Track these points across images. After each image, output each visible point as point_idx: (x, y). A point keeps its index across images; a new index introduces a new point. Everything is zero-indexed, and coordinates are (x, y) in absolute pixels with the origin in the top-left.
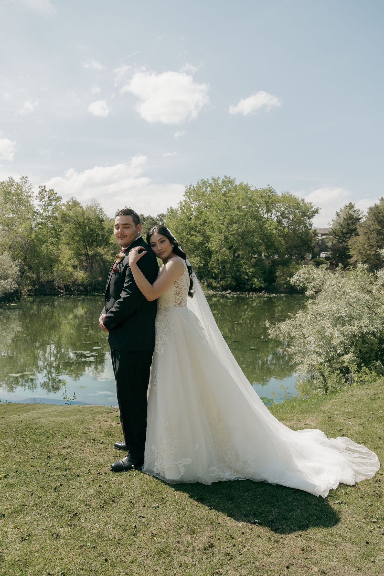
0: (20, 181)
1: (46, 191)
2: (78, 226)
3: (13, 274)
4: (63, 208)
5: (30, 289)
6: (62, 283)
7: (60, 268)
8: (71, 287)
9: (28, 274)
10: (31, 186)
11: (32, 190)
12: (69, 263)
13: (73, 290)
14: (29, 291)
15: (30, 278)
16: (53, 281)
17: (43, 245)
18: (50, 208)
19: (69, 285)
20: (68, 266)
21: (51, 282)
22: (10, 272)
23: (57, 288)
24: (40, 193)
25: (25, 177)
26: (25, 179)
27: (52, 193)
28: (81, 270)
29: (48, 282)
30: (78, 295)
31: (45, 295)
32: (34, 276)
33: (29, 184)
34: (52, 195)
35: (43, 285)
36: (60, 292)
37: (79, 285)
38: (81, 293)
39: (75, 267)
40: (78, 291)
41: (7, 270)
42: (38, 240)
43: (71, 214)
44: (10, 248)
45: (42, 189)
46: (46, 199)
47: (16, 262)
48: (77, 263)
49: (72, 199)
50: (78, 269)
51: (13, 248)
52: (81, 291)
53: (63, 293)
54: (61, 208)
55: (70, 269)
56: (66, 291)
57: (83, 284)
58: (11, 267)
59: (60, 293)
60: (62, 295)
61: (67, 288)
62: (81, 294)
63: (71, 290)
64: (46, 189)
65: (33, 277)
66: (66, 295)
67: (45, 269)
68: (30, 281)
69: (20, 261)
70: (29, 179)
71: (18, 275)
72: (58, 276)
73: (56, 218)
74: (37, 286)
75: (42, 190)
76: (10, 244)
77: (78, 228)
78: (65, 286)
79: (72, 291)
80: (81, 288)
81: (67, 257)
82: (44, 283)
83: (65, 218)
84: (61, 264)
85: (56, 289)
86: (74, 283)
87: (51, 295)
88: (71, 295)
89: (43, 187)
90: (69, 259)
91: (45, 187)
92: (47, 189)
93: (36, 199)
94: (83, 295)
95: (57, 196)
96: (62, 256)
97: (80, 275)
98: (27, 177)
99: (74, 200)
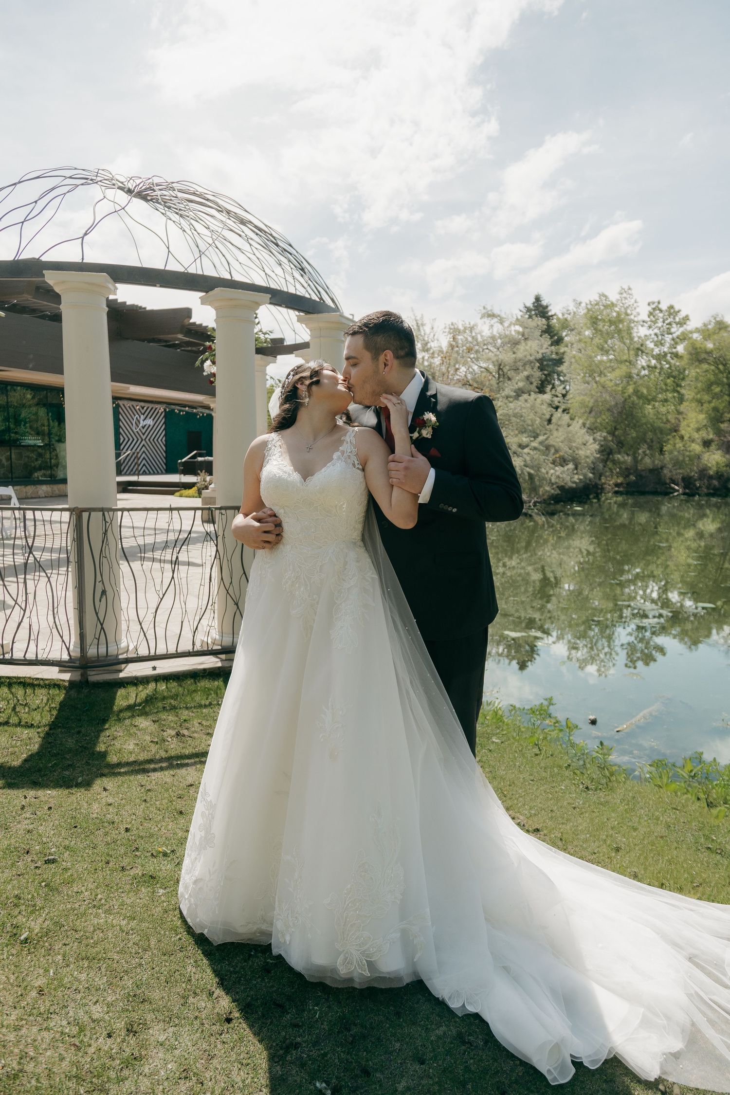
0: (618, 297)
1: (661, 311)
2: (721, 367)
3: (587, 457)
4: (695, 336)
5: (619, 481)
6: (678, 473)
7: (677, 446)
8: (696, 480)
9: (618, 457)
10: (635, 305)
11: (638, 310)
12: (696, 436)
13: (700, 487)
14: (617, 485)
15: (619, 462)
16: (662, 468)
17: (648, 404)
18: (668, 338)
19: (691, 477)
20: (693, 441)
21: (656, 471)
22: (582, 453)
23: (668, 481)
24: (651, 314)
25: (626, 288)
26: (625, 292)
27: (672, 311)
28: (718, 449)
29: (651, 471)
30: (709, 495)
31: (643, 493)
32: (629, 459)
33: (633, 301)
34: (670, 314)
35: (641, 476)
36: (674, 489)
37: (711, 477)
38: (715, 492)
39: (707, 444)
40: (708, 488)
41: (578, 449)
42: (639, 398)
43: (710, 345)
44: (590, 412)
45: (654, 306)
46: (660, 324)
47: (598, 435)
48: (711, 436)
49: (715, 319)
50: (713, 447)
51: (593, 413)
52: (715, 489)
53: (678, 491)
54: (692, 337)
55: (697, 448)
56: (685, 488)
57: (719, 476)
58: (585, 444)
59: (672, 491)
60: (676, 494)
61: (687, 482)
62: (713, 495)
63: (695, 485)
64: (660, 306)
65: (625, 462)
66: (684, 494)
67: (650, 447)
68: (620, 468)
69: (605, 434)
70: (633, 292)
71: (595, 458)
72: (671, 459)
73: (676, 355)
74: (633, 478)
75: (654, 309)
76: (591, 404)
77: (721, 372)
78: (683, 479)
79: (697, 489)
80: (715, 482)
81: (693, 425)
82: (643, 474)
83: (698, 356)
84: (682, 438)
85: (666, 484)
86: (703, 473)
87: (655, 493)
88: (693, 495)
89: (656, 304)
90: (698, 430)
91: (659, 303)
92: (664, 306)
93: (642, 326)
94: (719, 496)
95: (682, 315)
96: (683, 424)
97: (714, 459)
98: (630, 289)
99: (718, 319)
